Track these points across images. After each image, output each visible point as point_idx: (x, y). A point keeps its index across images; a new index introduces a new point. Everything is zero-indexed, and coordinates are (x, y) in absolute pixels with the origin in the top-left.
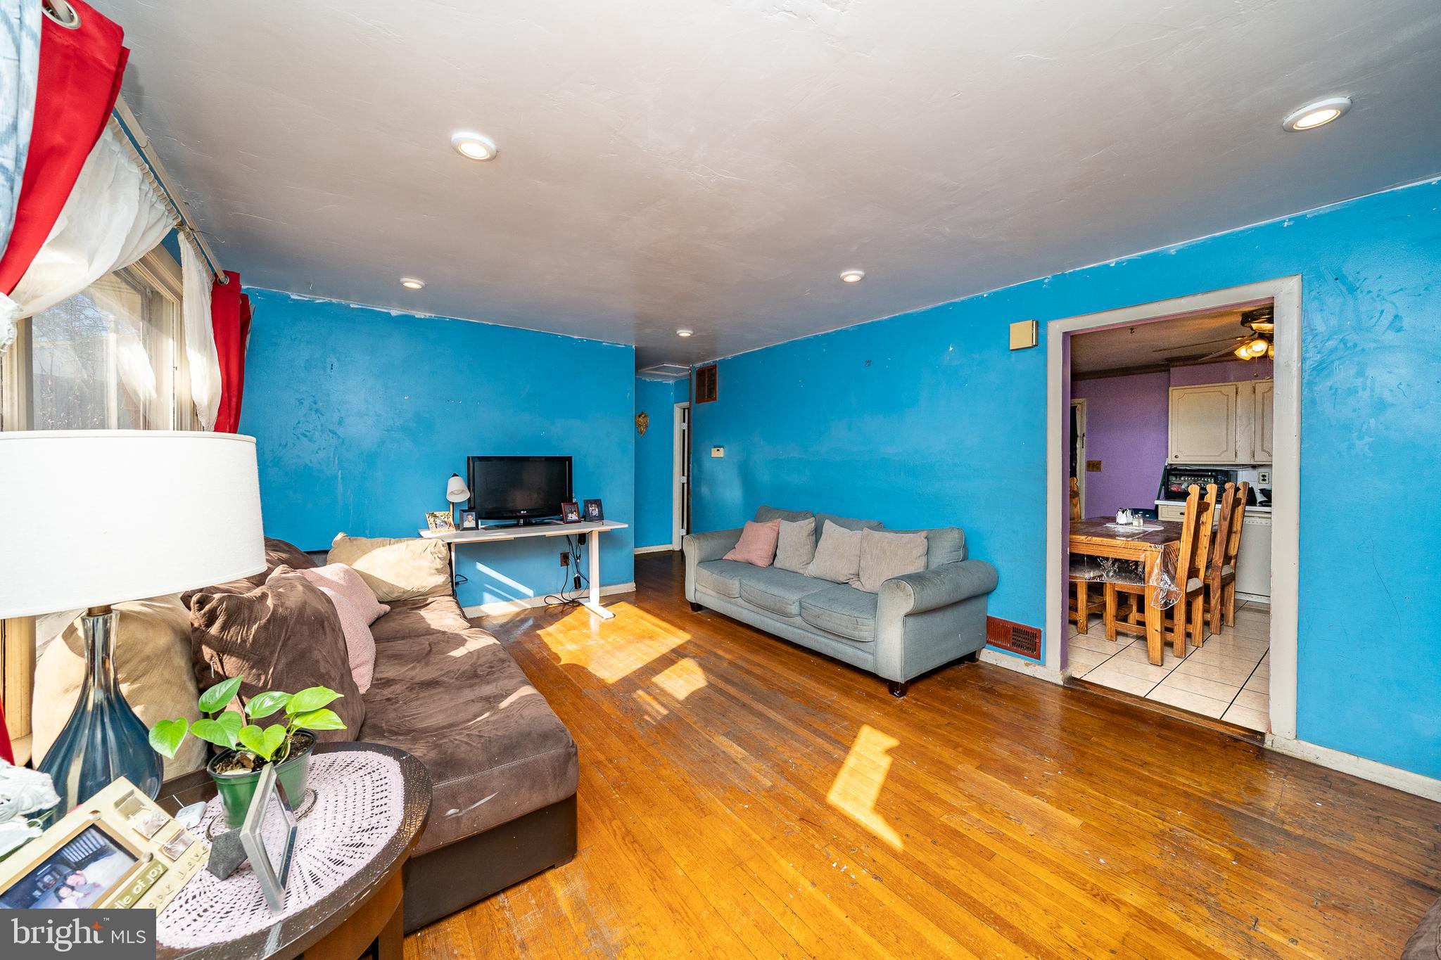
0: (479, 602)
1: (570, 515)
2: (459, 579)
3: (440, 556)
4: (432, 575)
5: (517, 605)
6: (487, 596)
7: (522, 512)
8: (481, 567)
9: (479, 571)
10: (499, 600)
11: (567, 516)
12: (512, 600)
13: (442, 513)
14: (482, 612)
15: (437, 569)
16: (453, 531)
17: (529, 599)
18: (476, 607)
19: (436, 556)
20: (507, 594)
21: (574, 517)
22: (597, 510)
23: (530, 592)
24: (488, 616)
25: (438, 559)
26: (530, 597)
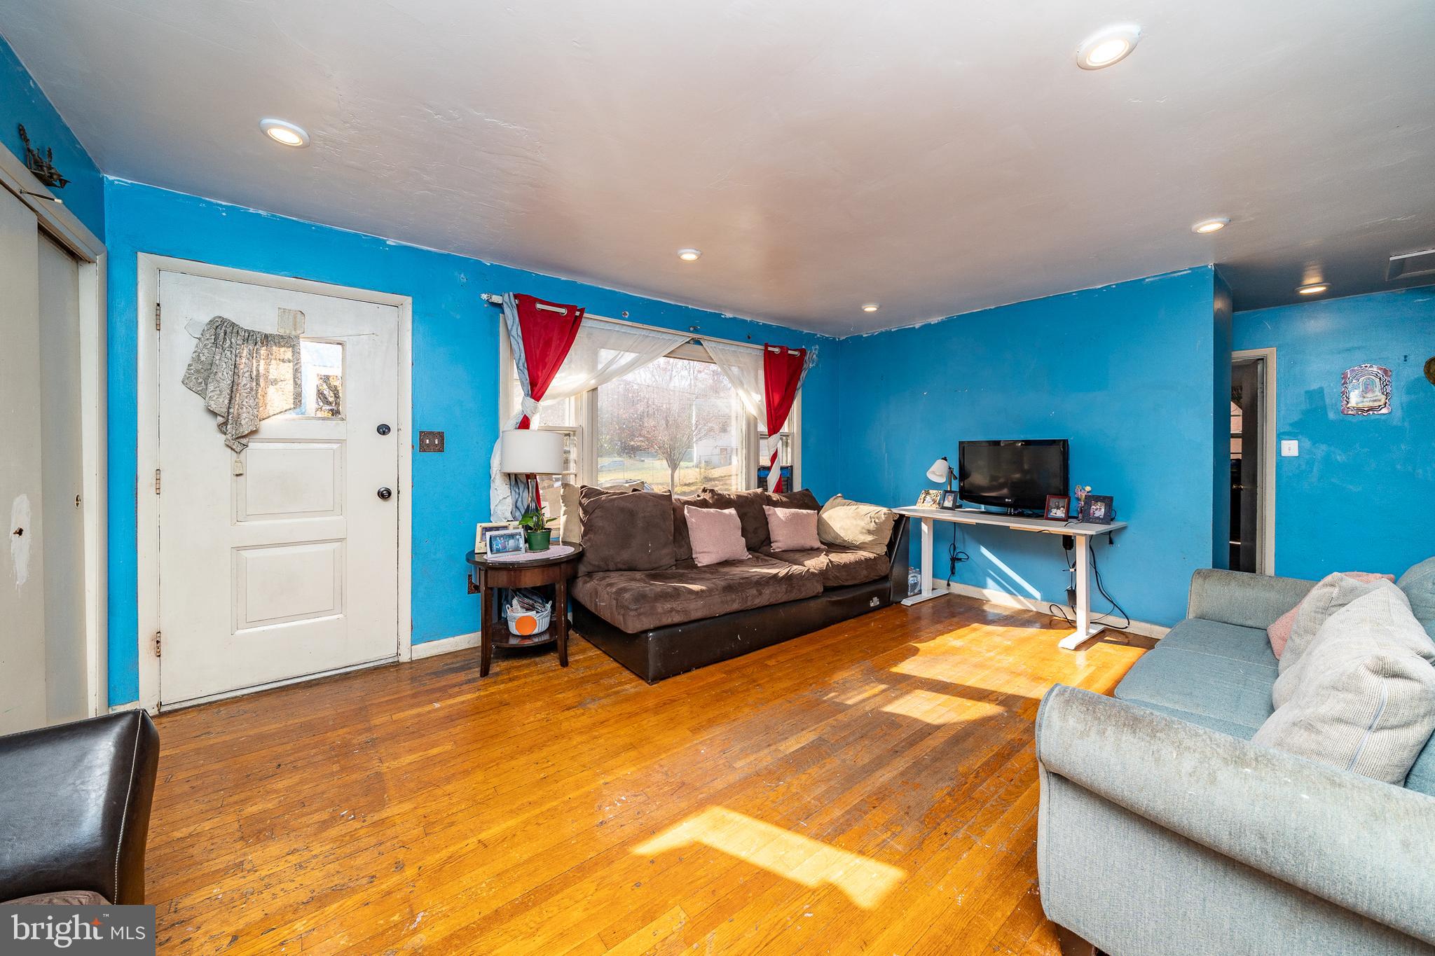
0: (984, 586)
1: (1054, 511)
2: (960, 556)
3: (877, 521)
4: (862, 533)
5: (1019, 601)
6: (990, 582)
7: (1007, 500)
8: (984, 551)
9: (982, 554)
10: (1001, 589)
11: (1049, 511)
12: (1015, 595)
13: (935, 491)
14: (984, 595)
15: (868, 530)
16: (935, 507)
17: (1034, 601)
18: (979, 589)
19: (873, 520)
20: (1012, 588)
21: (1060, 513)
22: (1103, 510)
23: (1037, 594)
24: (988, 601)
25: (873, 523)
26: (1037, 599)
